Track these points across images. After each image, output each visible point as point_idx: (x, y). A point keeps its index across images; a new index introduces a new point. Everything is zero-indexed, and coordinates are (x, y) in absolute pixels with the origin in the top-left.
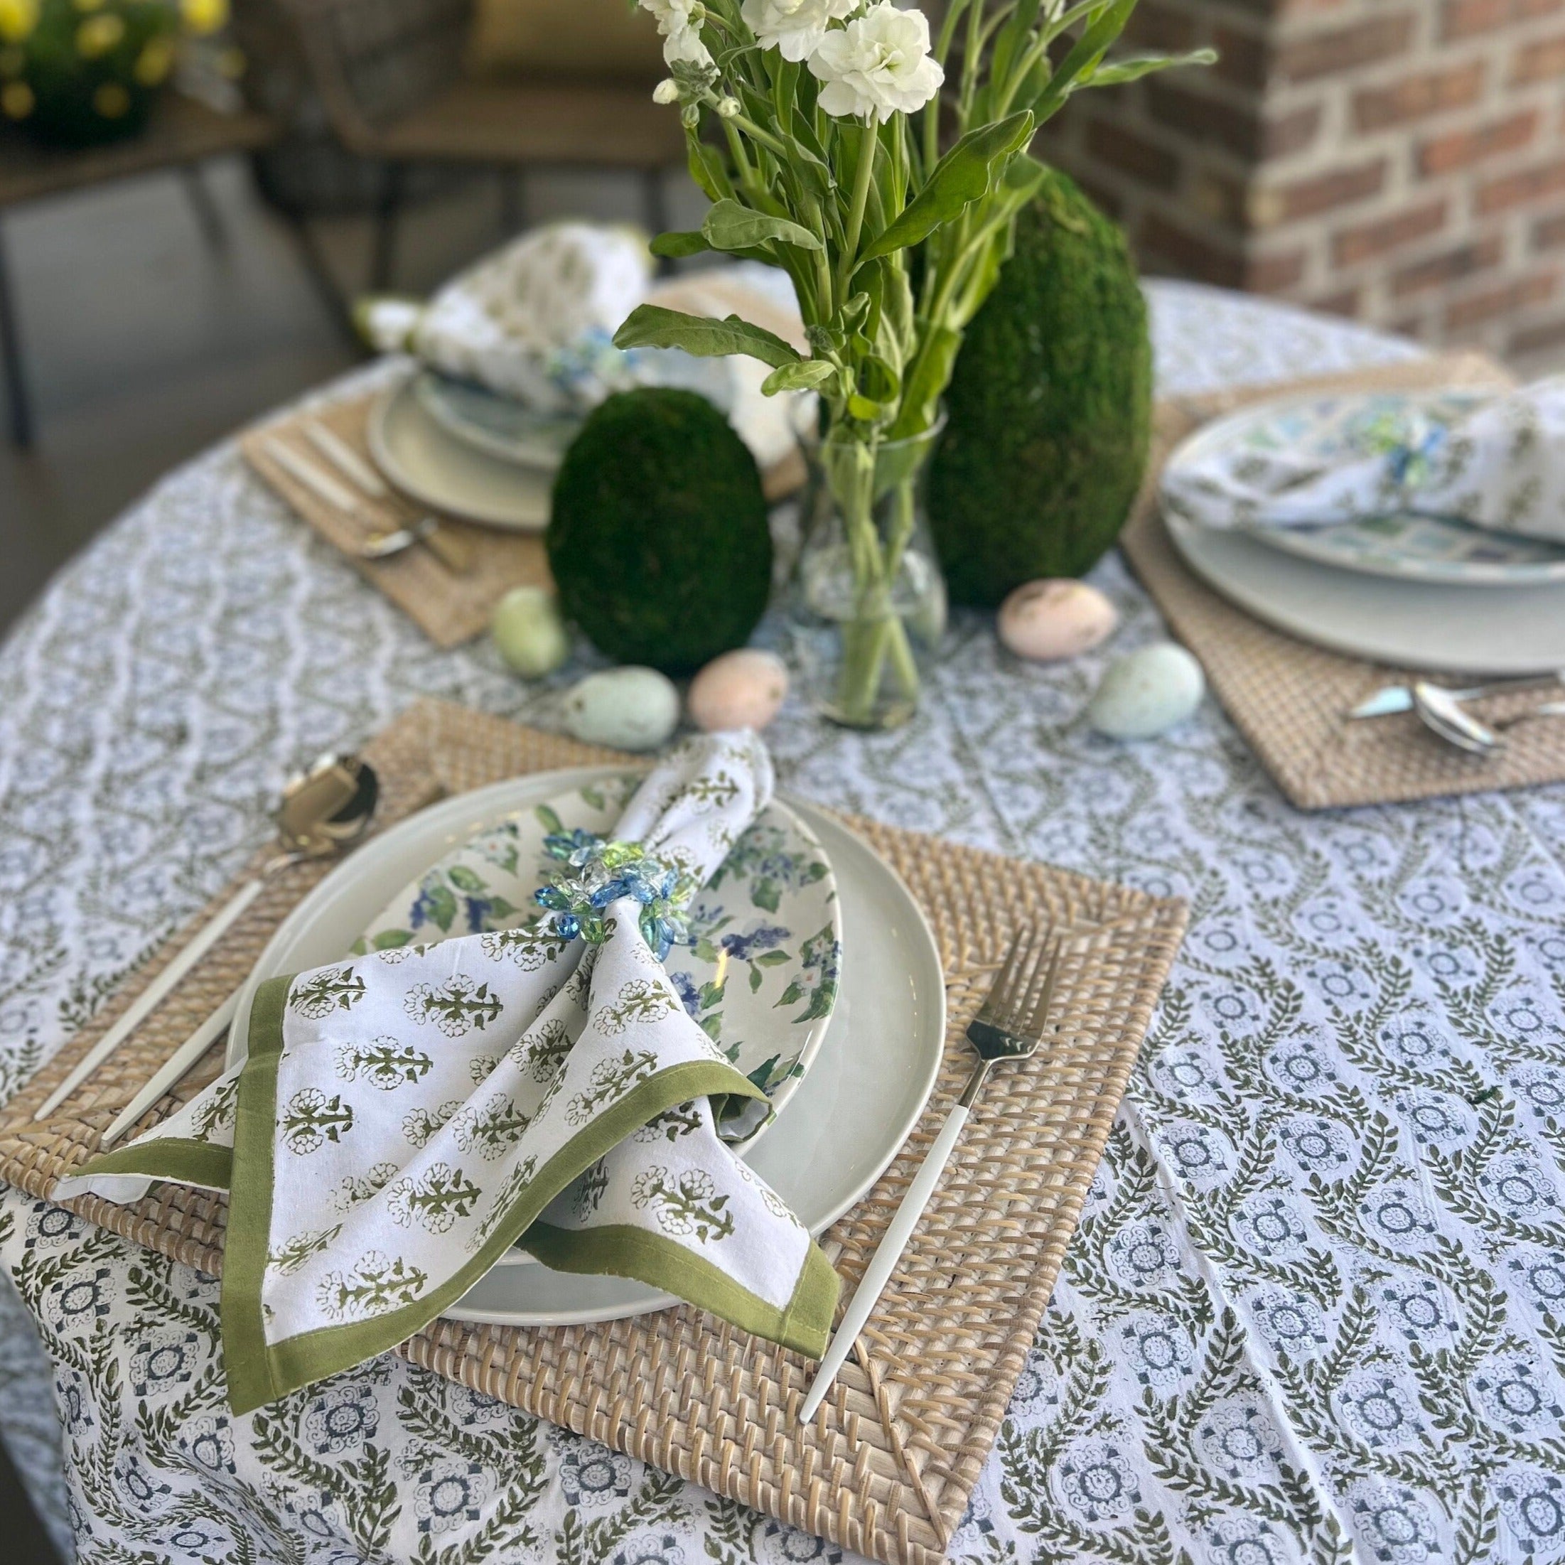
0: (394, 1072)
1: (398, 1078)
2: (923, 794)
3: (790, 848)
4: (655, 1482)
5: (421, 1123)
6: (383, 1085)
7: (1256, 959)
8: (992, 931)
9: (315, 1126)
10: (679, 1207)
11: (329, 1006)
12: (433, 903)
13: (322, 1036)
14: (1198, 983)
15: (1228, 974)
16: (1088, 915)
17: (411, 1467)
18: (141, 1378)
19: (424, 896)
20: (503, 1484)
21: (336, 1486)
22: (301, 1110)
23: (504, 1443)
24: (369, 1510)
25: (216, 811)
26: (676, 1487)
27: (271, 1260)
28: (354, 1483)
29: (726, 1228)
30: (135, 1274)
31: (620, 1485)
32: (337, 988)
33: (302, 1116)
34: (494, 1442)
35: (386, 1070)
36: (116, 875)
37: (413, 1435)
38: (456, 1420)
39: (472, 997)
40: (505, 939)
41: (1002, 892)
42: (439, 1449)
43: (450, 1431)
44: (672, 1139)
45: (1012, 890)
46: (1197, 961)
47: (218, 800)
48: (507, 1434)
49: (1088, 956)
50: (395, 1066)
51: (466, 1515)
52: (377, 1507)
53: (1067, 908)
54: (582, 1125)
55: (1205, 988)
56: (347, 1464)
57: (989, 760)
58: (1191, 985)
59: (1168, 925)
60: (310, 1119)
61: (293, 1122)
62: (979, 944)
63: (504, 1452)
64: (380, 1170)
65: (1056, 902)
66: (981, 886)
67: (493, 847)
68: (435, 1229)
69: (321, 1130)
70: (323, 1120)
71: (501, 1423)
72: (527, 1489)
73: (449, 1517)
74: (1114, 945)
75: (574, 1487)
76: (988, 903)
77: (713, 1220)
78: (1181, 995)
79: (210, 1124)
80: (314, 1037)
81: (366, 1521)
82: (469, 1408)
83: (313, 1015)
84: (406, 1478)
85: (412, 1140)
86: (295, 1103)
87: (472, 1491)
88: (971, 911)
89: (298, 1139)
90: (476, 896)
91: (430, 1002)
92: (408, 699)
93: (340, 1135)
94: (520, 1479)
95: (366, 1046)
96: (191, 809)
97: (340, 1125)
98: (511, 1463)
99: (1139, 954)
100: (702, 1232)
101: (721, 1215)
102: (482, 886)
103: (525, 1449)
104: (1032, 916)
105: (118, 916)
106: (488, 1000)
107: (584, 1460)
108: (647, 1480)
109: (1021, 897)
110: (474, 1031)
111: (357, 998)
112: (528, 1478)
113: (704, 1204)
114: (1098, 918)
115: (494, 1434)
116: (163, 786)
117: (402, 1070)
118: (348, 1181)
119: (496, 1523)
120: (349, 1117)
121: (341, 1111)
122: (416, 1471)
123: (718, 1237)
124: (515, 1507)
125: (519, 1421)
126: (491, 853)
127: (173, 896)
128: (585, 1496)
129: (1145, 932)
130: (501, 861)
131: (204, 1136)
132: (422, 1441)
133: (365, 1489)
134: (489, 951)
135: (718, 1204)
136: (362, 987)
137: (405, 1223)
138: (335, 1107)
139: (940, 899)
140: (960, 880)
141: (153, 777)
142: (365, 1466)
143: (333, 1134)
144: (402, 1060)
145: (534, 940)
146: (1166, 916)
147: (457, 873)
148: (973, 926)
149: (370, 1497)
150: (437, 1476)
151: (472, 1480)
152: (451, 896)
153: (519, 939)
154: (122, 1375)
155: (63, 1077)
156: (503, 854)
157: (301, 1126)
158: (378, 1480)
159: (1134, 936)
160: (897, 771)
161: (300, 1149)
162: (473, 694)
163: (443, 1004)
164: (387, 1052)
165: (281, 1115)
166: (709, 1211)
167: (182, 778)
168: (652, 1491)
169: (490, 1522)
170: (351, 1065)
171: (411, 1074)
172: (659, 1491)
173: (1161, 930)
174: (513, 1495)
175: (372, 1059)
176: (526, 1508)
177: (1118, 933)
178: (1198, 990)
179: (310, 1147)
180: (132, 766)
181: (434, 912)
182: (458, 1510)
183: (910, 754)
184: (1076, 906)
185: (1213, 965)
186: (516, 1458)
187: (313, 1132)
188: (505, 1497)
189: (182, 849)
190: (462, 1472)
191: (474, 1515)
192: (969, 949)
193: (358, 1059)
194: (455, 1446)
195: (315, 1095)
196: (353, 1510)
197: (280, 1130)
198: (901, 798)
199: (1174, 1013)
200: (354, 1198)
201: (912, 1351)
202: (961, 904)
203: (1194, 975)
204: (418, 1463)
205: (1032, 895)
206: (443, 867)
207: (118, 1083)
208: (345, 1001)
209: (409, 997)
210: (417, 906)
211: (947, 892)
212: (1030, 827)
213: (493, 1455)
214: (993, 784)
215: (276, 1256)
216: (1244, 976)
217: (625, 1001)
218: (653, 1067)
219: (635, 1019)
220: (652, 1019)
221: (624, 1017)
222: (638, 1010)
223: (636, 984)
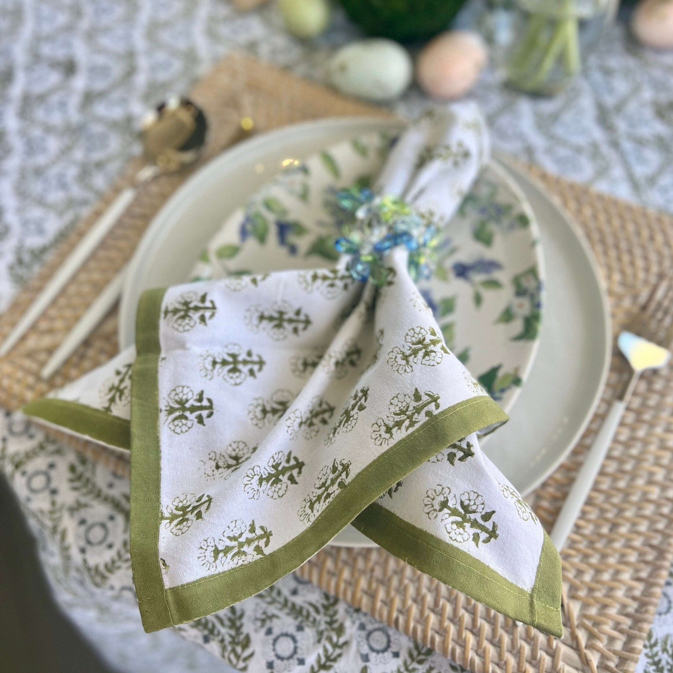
0: (239, 371)
1: (243, 376)
2: (578, 150)
3: (502, 198)
4: (417, 647)
5: (260, 408)
6: (232, 382)
9: (187, 414)
10: (459, 519)
11: (192, 323)
12: (253, 224)
13: (188, 345)
17: (259, 623)
18: (82, 543)
19: (247, 220)
20: (319, 641)
21: (212, 631)
22: (177, 402)
23: (317, 611)
24: (234, 651)
25: (99, 128)
26: (430, 652)
27: (163, 518)
28: (223, 630)
29: (493, 534)
30: (72, 469)
31: (394, 648)
32: (196, 309)
33: (177, 406)
34: (312, 610)
35: (234, 370)
36: (39, 172)
37: (259, 600)
38: (286, 592)
39: (291, 315)
40: (315, 277)
42: (276, 612)
43: (282, 600)
44: (452, 463)
47: (100, 120)
48: (319, 606)
50: (240, 367)
51: (296, 662)
52: (239, 649)
54: (385, 448)
56: (218, 617)
57: (621, 125)
60: (184, 409)
61: (171, 411)
63: (318, 618)
64: (235, 446)
67: (292, 184)
68: (276, 495)
69: (192, 416)
70: (193, 409)
71: (315, 597)
72: (335, 646)
73: (285, 662)
75: (365, 649)
77: (483, 528)
79: (112, 400)
80: (182, 345)
81: (232, 657)
82: (293, 584)
83: (181, 329)
84: (256, 631)
85: (255, 422)
86: (172, 396)
87: (299, 644)
88: (617, 247)
89: (176, 422)
90: (282, 219)
91: (262, 318)
92: (222, 50)
93: (206, 421)
94: (330, 639)
95: (220, 353)
96: (83, 125)
97: (205, 413)
98: (323, 626)
100: (476, 538)
101: (489, 525)
102: (286, 212)
103: (332, 616)
105: (41, 202)
106: (302, 317)
107: (370, 627)
108: (411, 645)
110: (292, 337)
111: (212, 316)
112: (335, 639)
113: (477, 516)
115: (311, 604)
116: (63, 105)
117: (245, 369)
118: (213, 455)
119: (316, 668)
120: (211, 407)
121: (205, 403)
122: (262, 626)
123: (487, 541)
124: (328, 658)
125: (327, 597)
126: (291, 188)
127: (76, 191)
128: (373, 656)
130: (298, 194)
131: (108, 409)
132: (264, 605)
133: (231, 636)
134: (304, 285)
135: (487, 517)
136: (214, 308)
137: (256, 497)
138: (200, 400)
141: (55, 98)
142: (230, 620)
143: (200, 420)
144: (245, 362)
145: (335, 278)
147: (269, 202)
149: (234, 642)
150: (276, 631)
151: (299, 636)
152: (265, 219)
153: (325, 278)
154: (70, 539)
155: (14, 325)
156: (299, 189)
157: (177, 414)
158: (238, 630)
160: (559, 131)
161: (178, 430)
162: (264, 50)
163: (271, 319)
164: (234, 356)
165: (163, 405)
166: (481, 521)
167: (74, 101)
168: (415, 653)
169: (312, 668)
170: (209, 367)
171: (252, 372)
172: (419, 653)
174: (326, 650)
175: (224, 363)
176: (335, 660)
179: (184, 428)
181: (255, 231)
182: (290, 657)
183: (567, 117)
186: (326, 623)
187: (186, 418)
188: (321, 651)
189: (78, 155)
190: (292, 630)
191: (301, 662)
193: (214, 363)
194: (286, 610)
195: (186, 390)
196: (224, 648)
197: (163, 416)
198: (563, 152)
200: (218, 467)
201: (587, 578)
204: (263, 621)
206: (259, 198)
207: (51, 331)
208: (203, 319)
209: (248, 314)
210: (243, 227)
212: (652, 181)
213: (311, 619)
214: (627, 146)
215: (167, 514)
217: (410, 345)
218: (437, 406)
219: (419, 362)
220: (432, 363)
221: (411, 359)
222: (421, 354)
223: (417, 330)
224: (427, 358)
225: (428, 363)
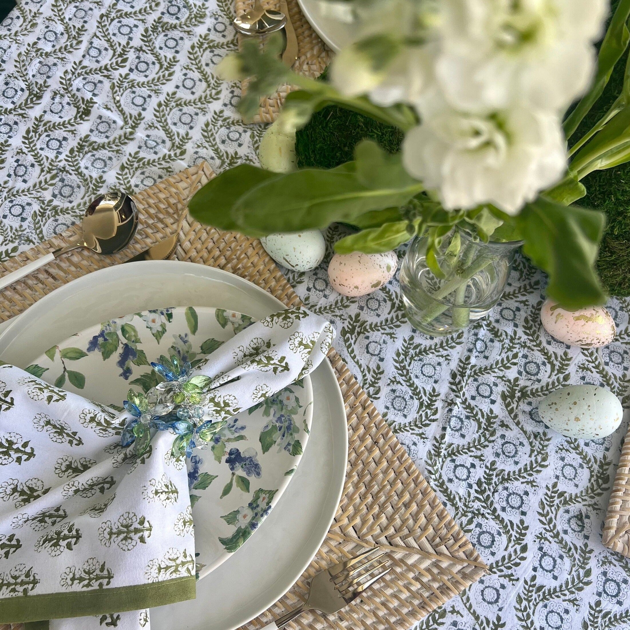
1: (10, 460)
5: (12, 487)
7: (499, 618)
8: (376, 517)
12: (106, 340)
14: (458, 612)
15: (477, 618)
16: (431, 541)
19: (102, 334)
25: (73, 179)
35: (6, 453)
39: (69, 432)
40: (92, 419)
41: (400, 496)
45: (407, 497)
46: (468, 599)
49: (410, 568)
53: (424, 529)
55: (458, 619)
58: (453, 611)
59: (465, 576)
62: (364, 522)
65: (423, 520)
66: (392, 484)
67: (154, 321)
74: (428, 570)
76: (389, 497)
78: (443, 615)
85: (2, 495)
90: (131, 345)
91: (48, 423)
96: (63, 170)
99: (436, 585)
102: (137, 341)
104: (404, 522)
106: (77, 438)
109: (407, 506)
110: (67, 445)
111: (7, 409)
114: (435, 547)
117: (14, 455)
126: (151, 324)
129: (450, 573)
130: (154, 332)
134: (83, 420)
136: (12, 403)
139: (368, 478)
140: (385, 472)
141: (59, 133)
144: (17, 450)
145: (107, 427)
146: (468, 571)
147: (127, 328)
148: (369, 508)
152: (119, 340)
153: (99, 424)
156: (157, 327)
159: (442, 572)
163: (55, 427)
164: (10, 443)
171: (19, 460)
173: (459, 577)
177: (436, 565)
178: (455, 617)
180: (55, 119)
181: (103, 346)
184: (430, 531)
185: (474, 607)
192: (358, 521)
199: (431, 622)
202: (376, 489)
203: (460, 607)
205: (414, 507)
206: (120, 322)
209: (38, 416)
210: (95, 338)
211: (374, 477)
216: (485, 624)
217: (119, 525)
218: (108, 583)
219: (117, 543)
220: (125, 548)
221: (114, 536)
222: (122, 536)
223: (131, 515)
224: (124, 542)
225: (122, 546)
